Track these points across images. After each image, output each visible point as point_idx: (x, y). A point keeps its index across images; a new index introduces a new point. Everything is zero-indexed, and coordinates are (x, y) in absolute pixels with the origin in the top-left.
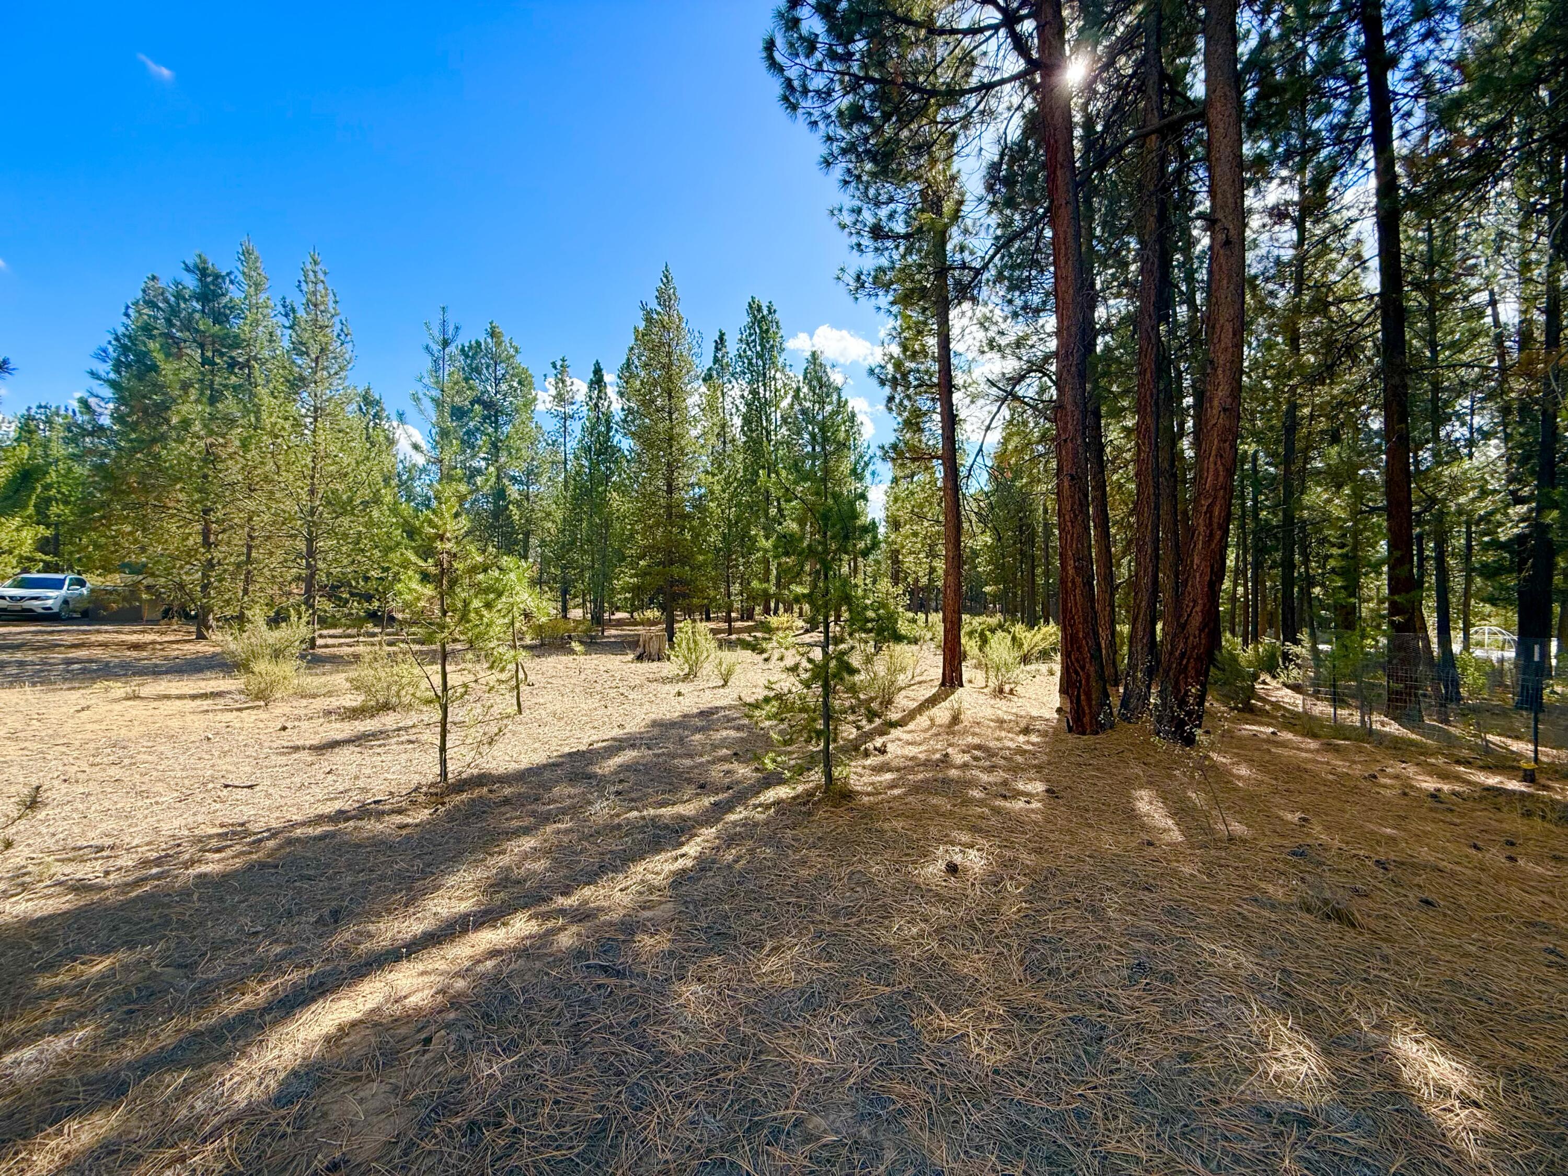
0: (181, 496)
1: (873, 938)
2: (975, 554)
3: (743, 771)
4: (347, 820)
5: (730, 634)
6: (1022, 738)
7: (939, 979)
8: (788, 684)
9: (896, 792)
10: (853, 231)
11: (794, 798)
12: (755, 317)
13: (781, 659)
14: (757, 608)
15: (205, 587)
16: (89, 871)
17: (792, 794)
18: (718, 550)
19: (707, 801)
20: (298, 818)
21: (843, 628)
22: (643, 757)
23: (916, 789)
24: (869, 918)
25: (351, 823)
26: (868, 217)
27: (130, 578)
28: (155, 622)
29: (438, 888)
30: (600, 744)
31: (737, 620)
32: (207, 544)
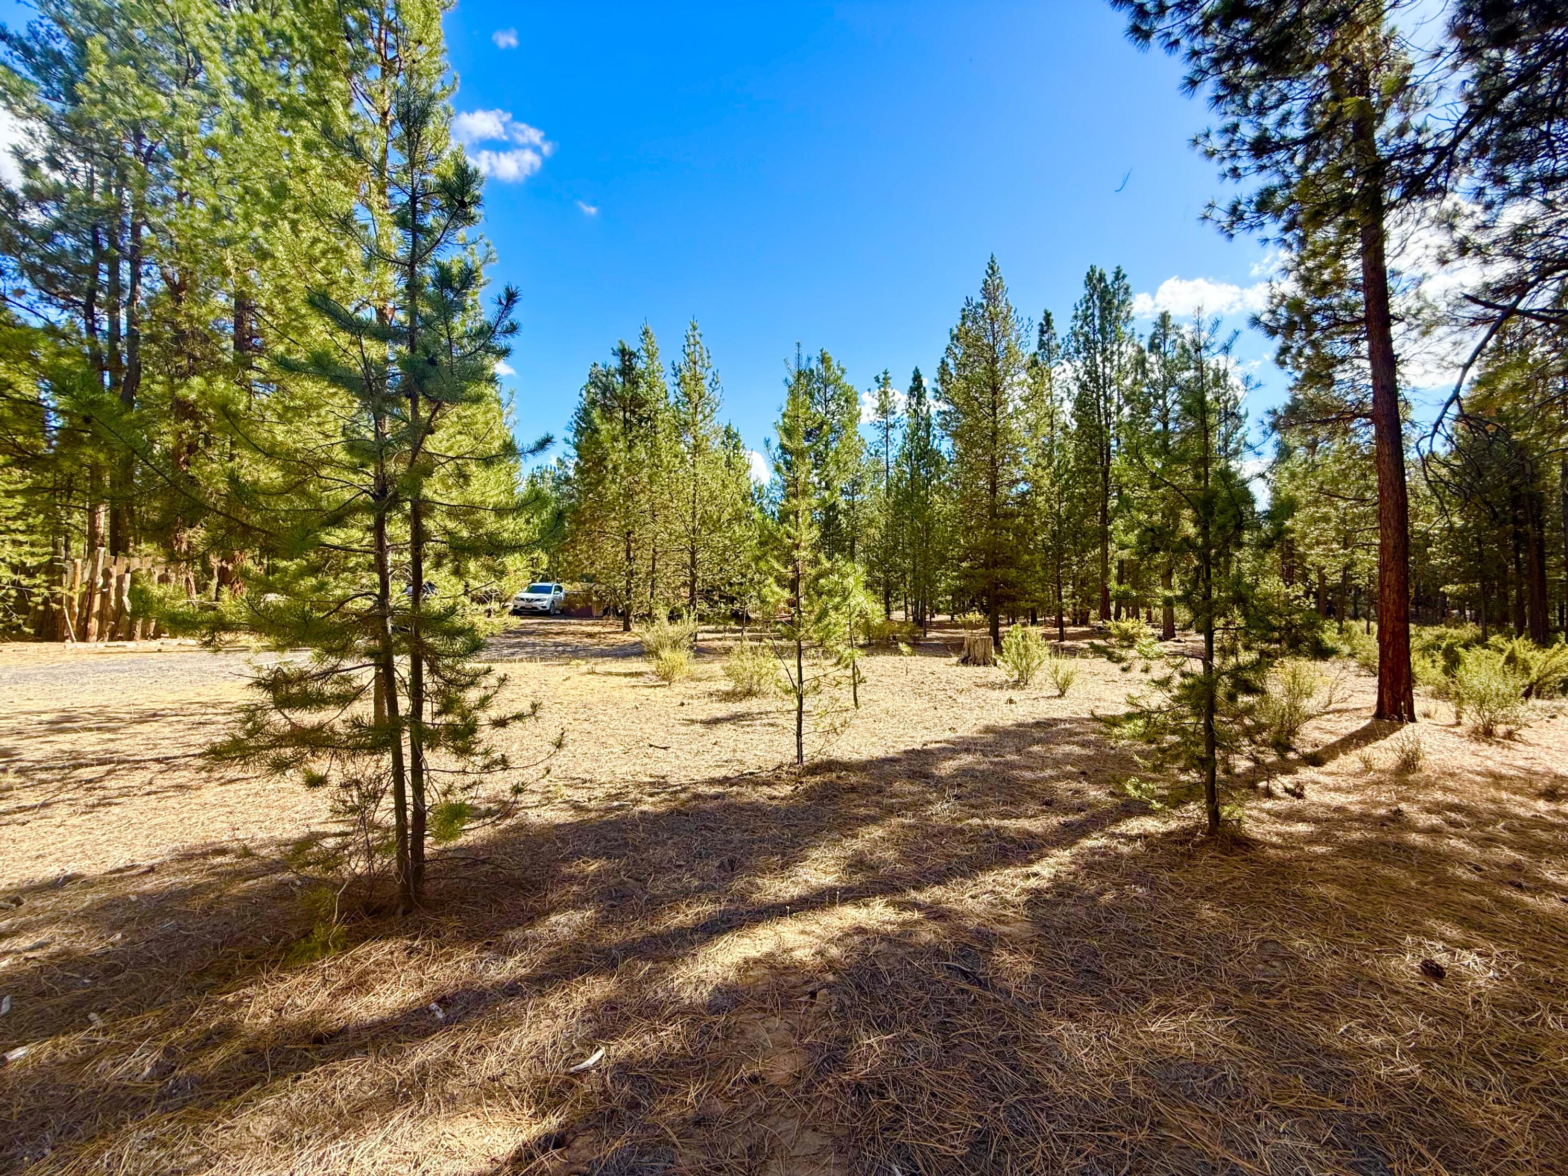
0: (613, 523)
1: (1307, 1032)
2: (1427, 540)
3: (1095, 793)
4: (732, 785)
5: (1062, 640)
6: (1542, 806)
7: (1430, 1120)
8: (1158, 699)
9: (1320, 849)
10: (1226, 155)
11: (1163, 834)
12: (1094, 288)
13: (1146, 670)
14: (1092, 612)
15: (628, 591)
16: (580, 795)
17: (1163, 829)
18: (1048, 549)
19: (1055, 821)
20: (698, 778)
21: (1235, 639)
22: (979, 763)
23: (1351, 850)
24: (1297, 1005)
25: (735, 788)
26: (1248, 132)
27: (586, 585)
28: (600, 618)
29: (805, 859)
30: (934, 746)
31: (1069, 625)
32: (628, 558)
